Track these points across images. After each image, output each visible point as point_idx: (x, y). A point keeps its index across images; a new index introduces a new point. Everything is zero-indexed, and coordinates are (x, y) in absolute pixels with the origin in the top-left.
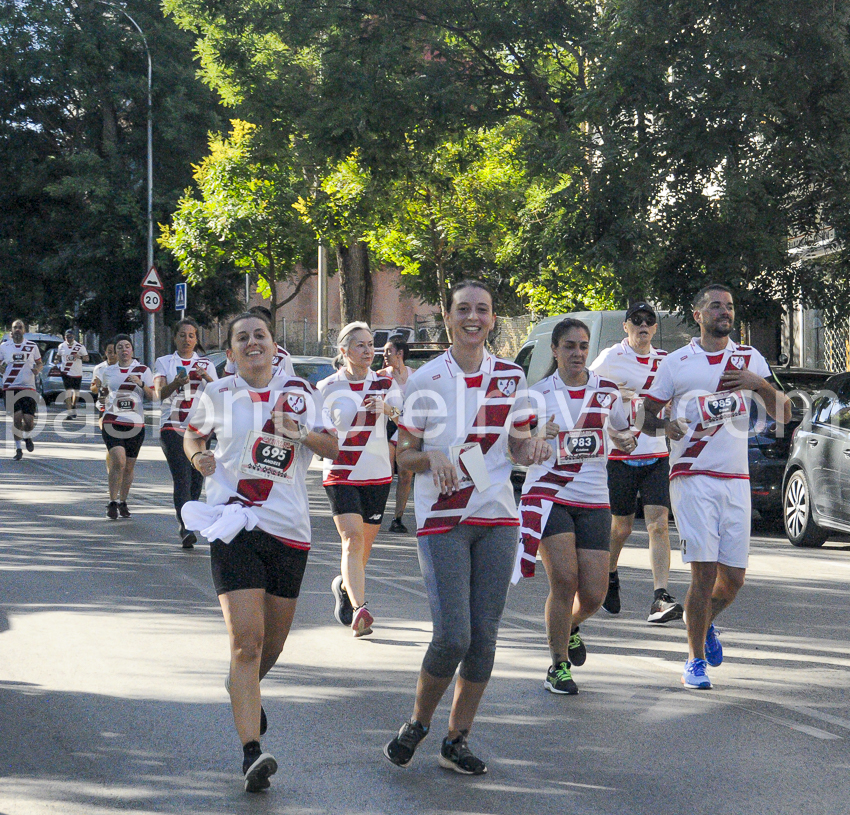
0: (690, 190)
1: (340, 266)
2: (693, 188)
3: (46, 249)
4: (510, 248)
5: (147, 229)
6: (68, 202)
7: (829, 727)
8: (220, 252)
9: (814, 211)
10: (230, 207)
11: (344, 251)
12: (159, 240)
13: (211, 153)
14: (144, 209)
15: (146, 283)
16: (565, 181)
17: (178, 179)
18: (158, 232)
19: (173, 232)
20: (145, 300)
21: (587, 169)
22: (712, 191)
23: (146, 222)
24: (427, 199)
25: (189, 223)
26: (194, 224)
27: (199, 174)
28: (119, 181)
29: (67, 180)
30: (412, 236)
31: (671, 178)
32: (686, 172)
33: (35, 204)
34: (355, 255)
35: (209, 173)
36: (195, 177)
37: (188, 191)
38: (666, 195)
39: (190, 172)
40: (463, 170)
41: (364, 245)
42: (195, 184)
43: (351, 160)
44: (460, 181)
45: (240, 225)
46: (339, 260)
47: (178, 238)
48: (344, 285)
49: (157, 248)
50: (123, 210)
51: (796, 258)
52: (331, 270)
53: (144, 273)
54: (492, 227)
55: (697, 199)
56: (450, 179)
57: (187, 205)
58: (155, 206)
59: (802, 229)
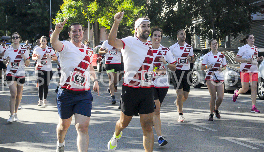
0: (170, 9)
1: (93, 27)
2: (171, 9)
3: (28, 25)
4: (130, 23)
5: (50, 20)
6: (33, 14)
7: (202, 129)
8: (67, 25)
9: (198, 13)
10: (68, 15)
11: (94, 24)
12: (53, 22)
13: (64, 3)
14: (50, 15)
15: (50, 32)
16: (142, 8)
17: (57, 9)
18: (52, 20)
19: (56, 20)
20: (50, 36)
21: (147, 5)
22: (175, 9)
23: (50, 18)
24: (112, 12)
25: (59, 18)
26: (60, 18)
27: (61, 7)
28: (44, 9)
29: (32, 9)
30: (108, 20)
31: (166, 7)
32: (169, 5)
33: (26, 15)
34: (96, 24)
35: (63, 8)
36: (60, 8)
37: (59, 11)
38: (165, 10)
39: (59, 7)
40: (120, 5)
41: (98, 23)
42: (60, 10)
43: (94, 2)
44: (119, 8)
45: (71, 19)
46: (93, 26)
47: (57, 22)
48: (94, 31)
49: (52, 24)
50: (45, 15)
51: (193, 24)
52: (91, 28)
53: (50, 29)
54: (127, 18)
55: (172, 11)
56: (117, 7)
57: (59, 14)
58: (52, 15)
59: (195, 17)
